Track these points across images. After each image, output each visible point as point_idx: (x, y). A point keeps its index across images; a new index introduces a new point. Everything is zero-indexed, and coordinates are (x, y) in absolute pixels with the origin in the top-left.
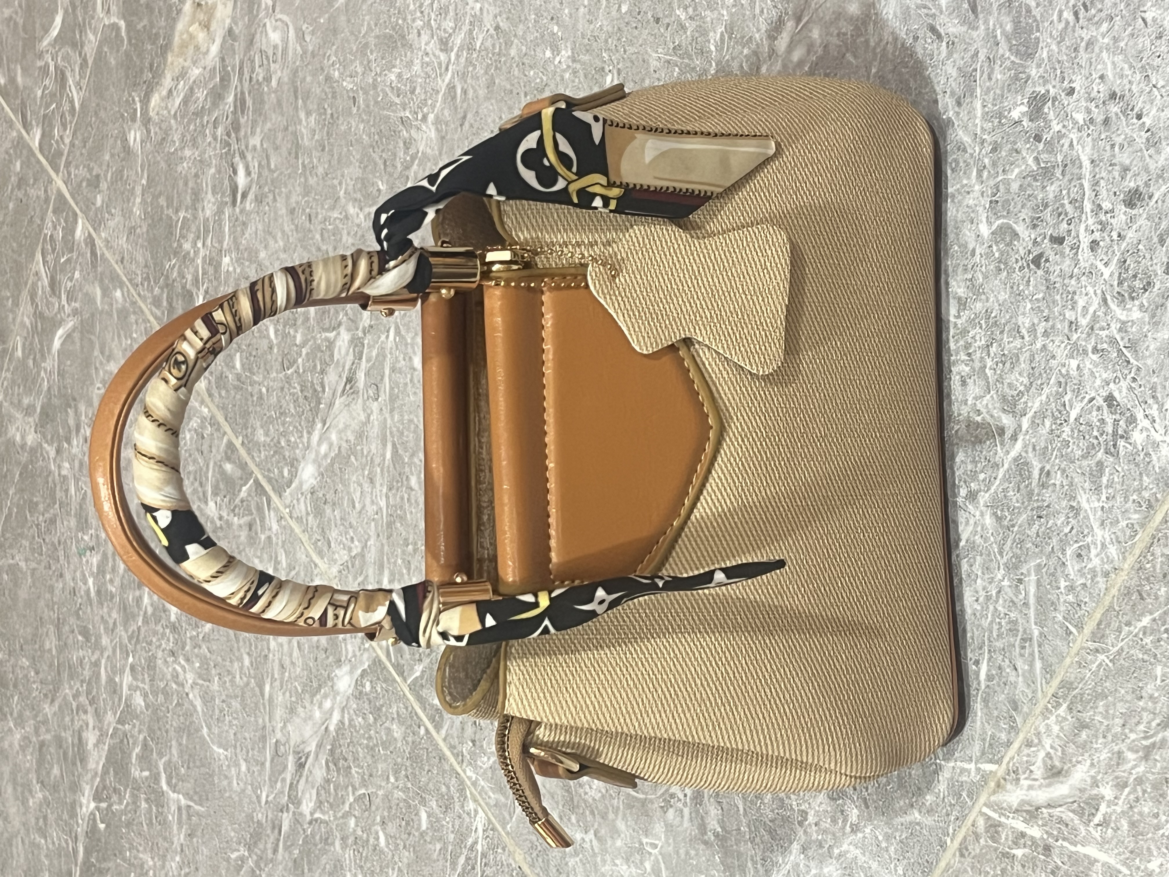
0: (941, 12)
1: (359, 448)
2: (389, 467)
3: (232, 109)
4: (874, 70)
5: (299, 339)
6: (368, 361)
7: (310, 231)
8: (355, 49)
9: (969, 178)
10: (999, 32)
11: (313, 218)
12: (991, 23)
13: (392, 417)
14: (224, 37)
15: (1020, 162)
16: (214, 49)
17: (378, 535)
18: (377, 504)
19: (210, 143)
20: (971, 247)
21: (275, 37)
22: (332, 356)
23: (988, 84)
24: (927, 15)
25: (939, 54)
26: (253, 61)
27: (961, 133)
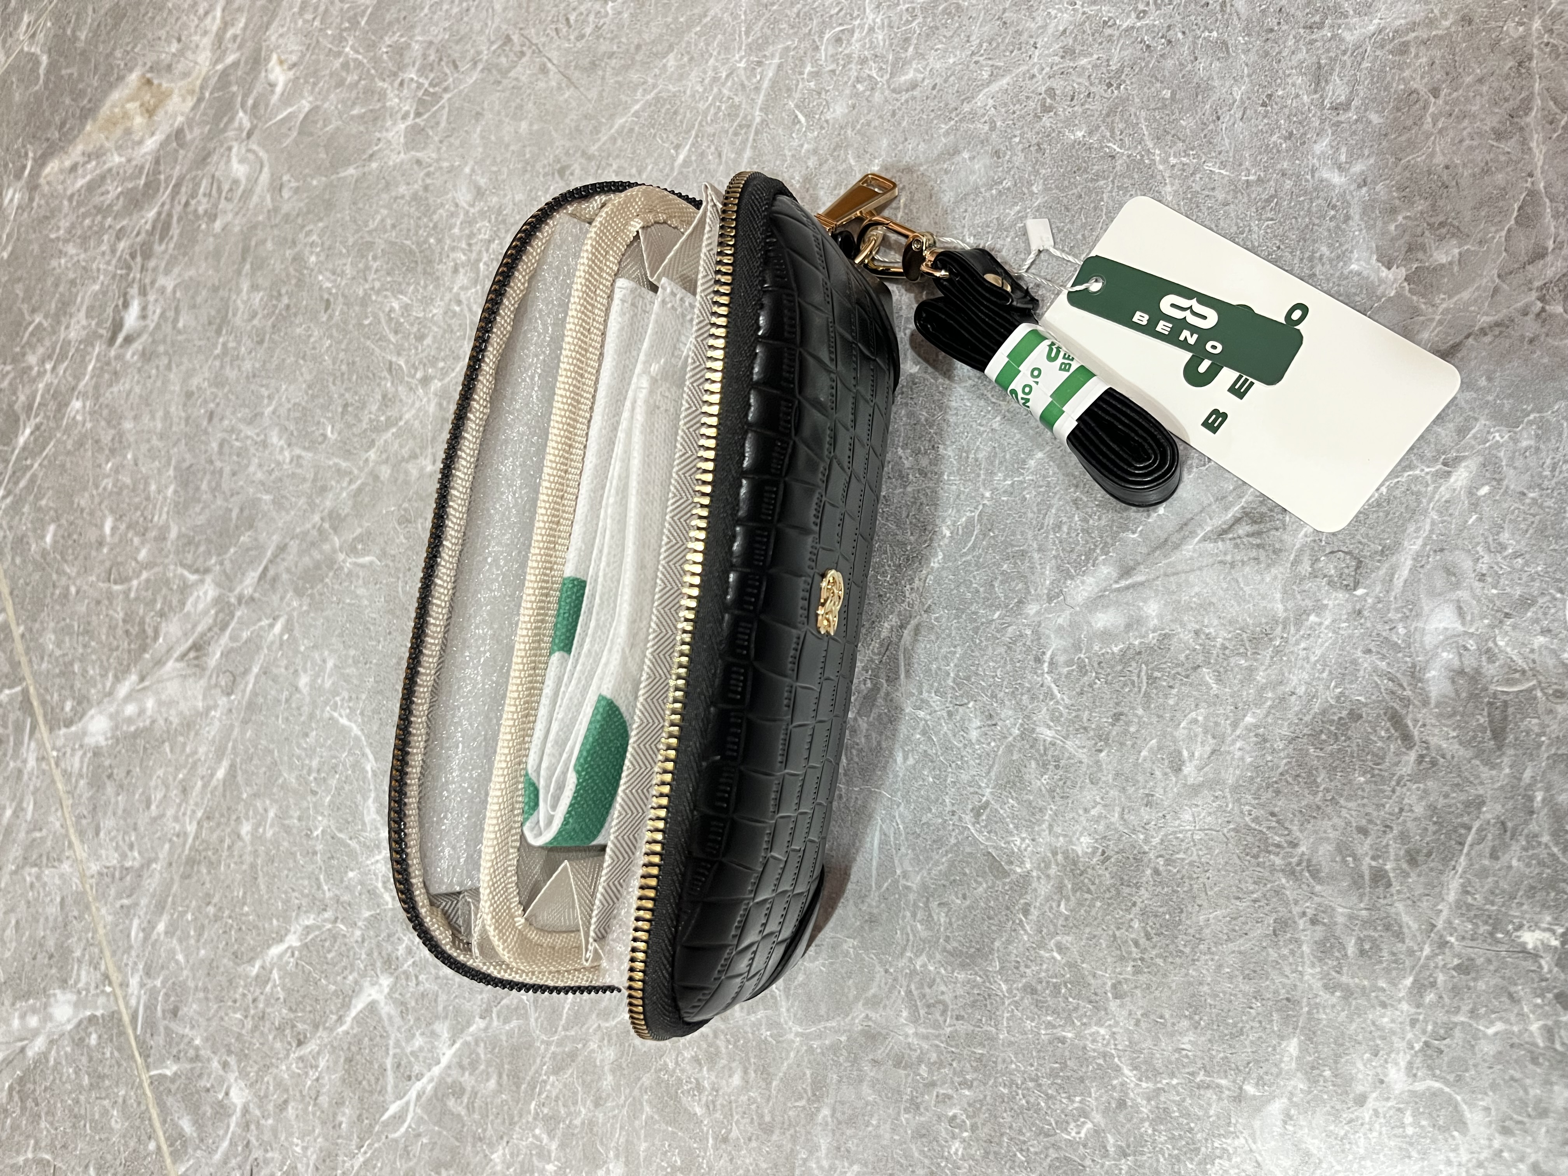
0: (1425, 703)
1: (181, 739)
2: (216, 788)
3: (148, 227)
4: (1249, 719)
5: (143, 555)
6: (233, 638)
7: (206, 432)
8: (350, 242)
9: (1394, 984)
10: (1539, 796)
11: (216, 420)
12: (1527, 775)
13: (243, 732)
14: (168, 137)
15: (1513, 1019)
16: (151, 144)
17: (170, 864)
18: (183, 825)
19: (103, 254)
20: (1359, 1089)
21: (239, 170)
22: (183, 603)
23: (1486, 862)
24: (1393, 693)
25: (1397, 764)
26: (197, 185)
27: (1400, 906)
